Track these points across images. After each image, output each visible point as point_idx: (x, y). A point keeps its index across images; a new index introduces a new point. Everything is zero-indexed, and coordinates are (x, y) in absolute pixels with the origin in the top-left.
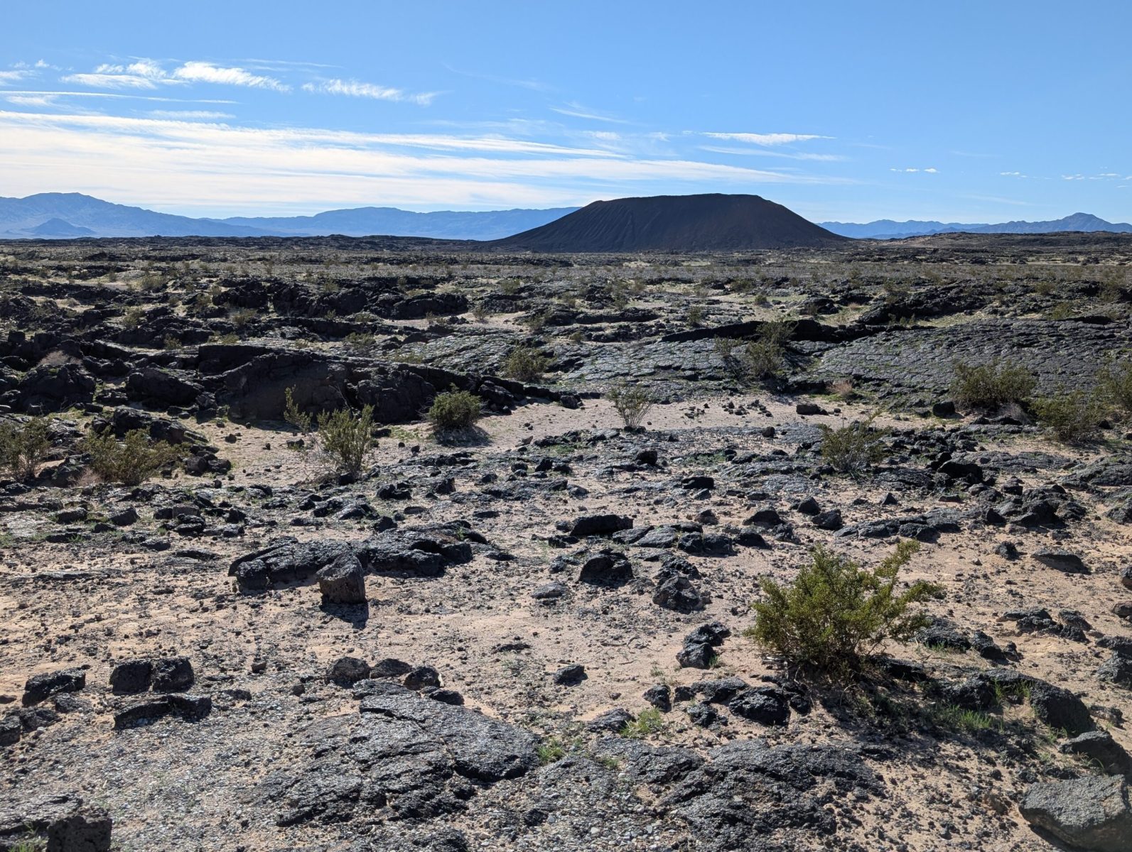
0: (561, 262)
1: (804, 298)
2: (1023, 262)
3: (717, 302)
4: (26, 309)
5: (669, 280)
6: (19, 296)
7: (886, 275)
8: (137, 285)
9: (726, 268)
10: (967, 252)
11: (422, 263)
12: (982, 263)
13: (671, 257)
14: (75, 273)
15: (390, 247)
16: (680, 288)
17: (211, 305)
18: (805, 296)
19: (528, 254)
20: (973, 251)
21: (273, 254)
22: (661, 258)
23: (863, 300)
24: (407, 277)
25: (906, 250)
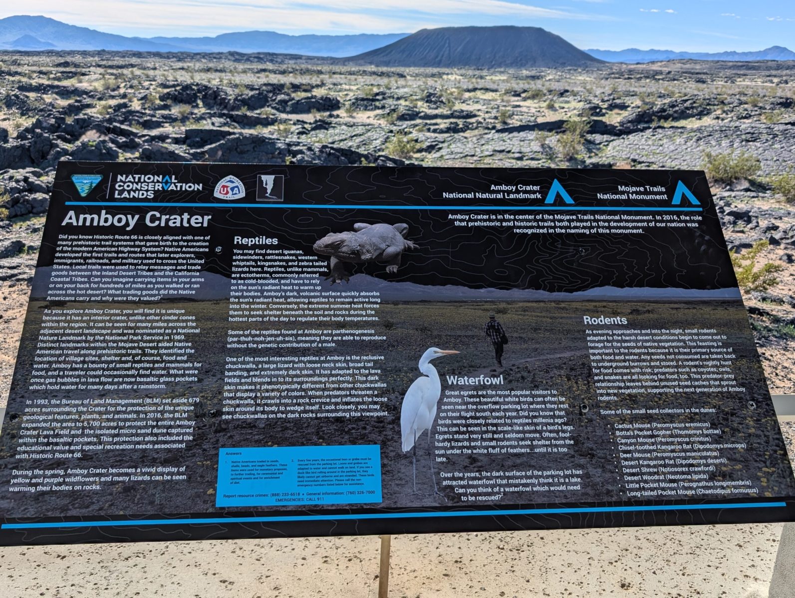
0: (398, 74)
1: (581, 105)
2: (733, 82)
3: (519, 106)
4: (24, 102)
5: (481, 89)
6: (16, 92)
7: (636, 89)
8: (99, 86)
9: (521, 82)
10: (692, 74)
11: (298, 73)
12: (704, 82)
13: (477, 73)
14: (52, 76)
15: (271, 61)
16: (489, 96)
17: (158, 102)
18: (582, 103)
19: (372, 68)
20: (697, 73)
21: (189, 64)
22: (470, 72)
23: (623, 107)
24: (292, 84)
25: (648, 71)
